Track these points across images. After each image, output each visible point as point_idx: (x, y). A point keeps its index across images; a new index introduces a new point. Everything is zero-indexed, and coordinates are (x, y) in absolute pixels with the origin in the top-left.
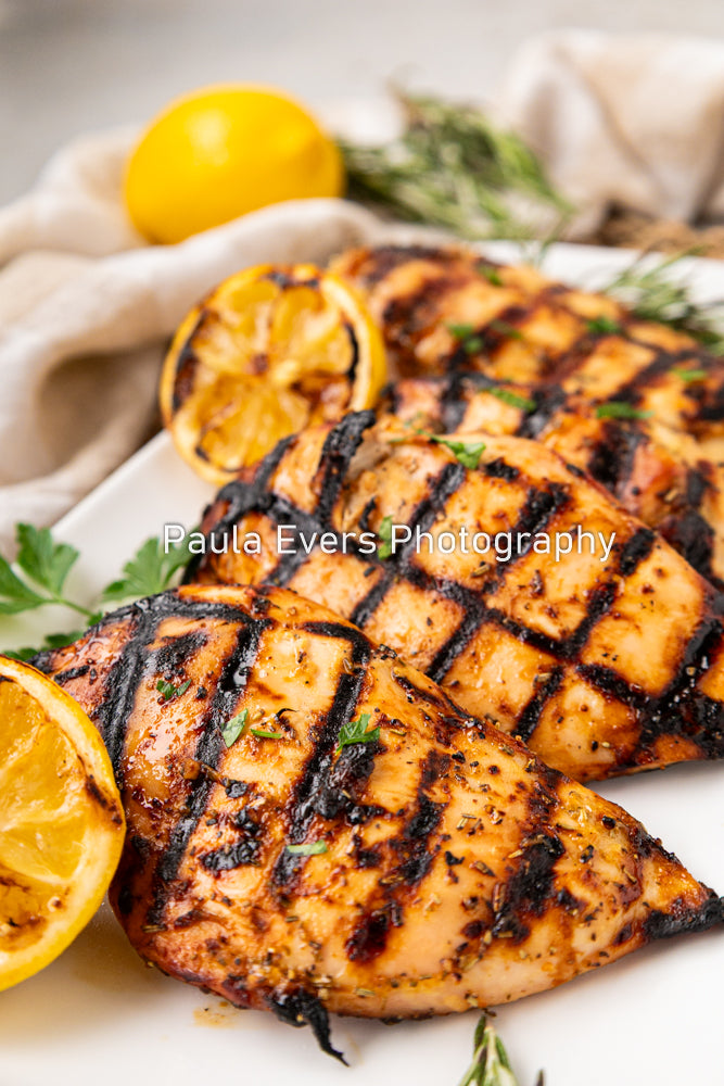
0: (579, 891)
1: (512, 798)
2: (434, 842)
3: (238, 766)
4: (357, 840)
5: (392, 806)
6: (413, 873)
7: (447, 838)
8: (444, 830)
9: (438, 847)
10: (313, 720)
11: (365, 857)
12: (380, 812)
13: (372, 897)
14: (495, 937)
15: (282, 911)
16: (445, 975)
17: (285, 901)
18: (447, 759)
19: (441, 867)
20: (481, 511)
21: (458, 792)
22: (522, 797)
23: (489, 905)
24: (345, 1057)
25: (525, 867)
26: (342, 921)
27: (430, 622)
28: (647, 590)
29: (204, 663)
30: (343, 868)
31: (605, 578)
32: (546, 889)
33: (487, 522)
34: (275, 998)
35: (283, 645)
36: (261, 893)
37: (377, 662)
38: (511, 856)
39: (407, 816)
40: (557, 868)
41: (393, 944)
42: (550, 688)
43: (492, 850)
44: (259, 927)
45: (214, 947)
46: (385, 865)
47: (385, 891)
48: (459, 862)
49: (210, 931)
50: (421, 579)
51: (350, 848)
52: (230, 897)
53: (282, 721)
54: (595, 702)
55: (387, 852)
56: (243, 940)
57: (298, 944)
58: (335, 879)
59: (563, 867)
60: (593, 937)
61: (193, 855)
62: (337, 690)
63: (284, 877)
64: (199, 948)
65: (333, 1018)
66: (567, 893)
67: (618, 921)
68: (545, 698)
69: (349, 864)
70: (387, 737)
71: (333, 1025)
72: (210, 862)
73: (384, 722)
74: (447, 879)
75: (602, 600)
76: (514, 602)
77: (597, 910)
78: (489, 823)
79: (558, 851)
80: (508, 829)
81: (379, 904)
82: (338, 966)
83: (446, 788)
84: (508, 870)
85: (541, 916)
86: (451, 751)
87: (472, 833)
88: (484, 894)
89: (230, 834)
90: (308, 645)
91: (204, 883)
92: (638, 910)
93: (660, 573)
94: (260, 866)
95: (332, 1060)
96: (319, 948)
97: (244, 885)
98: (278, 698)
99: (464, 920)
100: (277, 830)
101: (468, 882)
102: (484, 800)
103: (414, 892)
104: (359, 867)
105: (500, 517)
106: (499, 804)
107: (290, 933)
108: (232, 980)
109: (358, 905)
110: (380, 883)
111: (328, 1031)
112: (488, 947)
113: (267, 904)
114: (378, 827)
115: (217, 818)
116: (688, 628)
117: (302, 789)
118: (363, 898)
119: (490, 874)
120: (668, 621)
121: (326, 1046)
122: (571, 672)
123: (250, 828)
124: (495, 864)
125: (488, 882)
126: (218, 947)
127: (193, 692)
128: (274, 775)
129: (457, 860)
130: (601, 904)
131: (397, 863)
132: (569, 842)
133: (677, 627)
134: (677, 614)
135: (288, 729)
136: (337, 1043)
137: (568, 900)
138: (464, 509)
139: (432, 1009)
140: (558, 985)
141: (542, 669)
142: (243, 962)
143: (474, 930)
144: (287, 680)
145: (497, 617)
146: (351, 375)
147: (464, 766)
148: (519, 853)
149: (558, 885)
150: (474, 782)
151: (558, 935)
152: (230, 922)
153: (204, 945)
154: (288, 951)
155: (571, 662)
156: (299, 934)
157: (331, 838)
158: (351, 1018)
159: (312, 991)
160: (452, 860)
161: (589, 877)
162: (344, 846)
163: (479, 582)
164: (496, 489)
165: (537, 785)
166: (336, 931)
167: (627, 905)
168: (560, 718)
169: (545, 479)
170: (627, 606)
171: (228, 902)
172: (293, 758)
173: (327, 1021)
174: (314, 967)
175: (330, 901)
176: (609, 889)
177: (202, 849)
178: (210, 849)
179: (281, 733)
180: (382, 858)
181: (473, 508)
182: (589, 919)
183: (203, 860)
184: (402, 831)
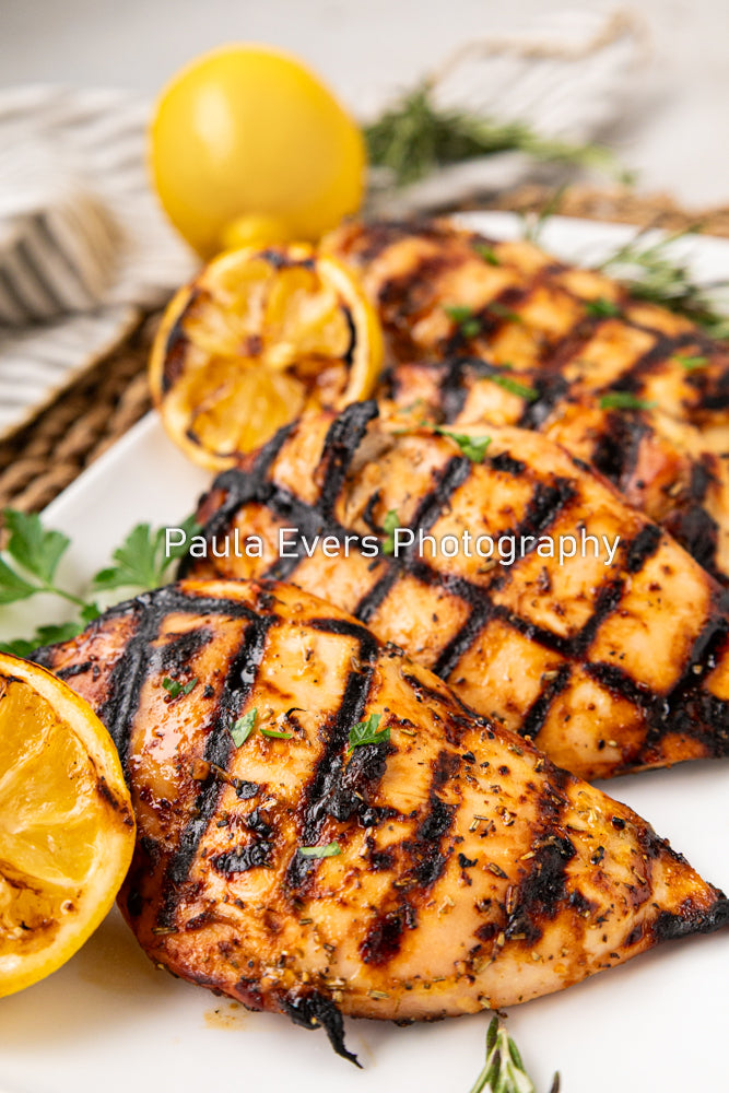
0: (590, 893)
1: (523, 799)
2: (447, 844)
3: (248, 767)
4: (371, 842)
5: (404, 808)
6: (427, 875)
7: (459, 839)
8: (457, 832)
9: (451, 849)
10: (322, 719)
11: (378, 859)
12: (393, 814)
13: (386, 900)
14: (508, 939)
15: (296, 913)
16: (458, 977)
17: (299, 904)
18: (457, 760)
19: (454, 869)
20: (487, 506)
21: (468, 792)
22: (532, 797)
23: (502, 907)
24: (359, 1059)
25: (537, 869)
26: (356, 923)
27: (435, 618)
28: (655, 588)
29: (211, 661)
30: (357, 870)
31: (611, 575)
32: (559, 891)
33: (494, 517)
34: (289, 1001)
35: (290, 642)
36: (274, 895)
37: (385, 660)
38: (523, 858)
39: (420, 817)
40: (567, 870)
41: (407, 946)
42: (556, 687)
43: (504, 852)
44: (273, 930)
45: (226, 950)
46: (399, 868)
47: (398, 893)
48: (472, 864)
49: (223, 933)
50: (426, 574)
51: (363, 850)
52: (243, 900)
53: (292, 720)
54: (602, 700)
55: (400, 854)
56: (256, 942)
57: (311, 947)
58: (348, 881)
59: (574, 869)
60: (605, 939)
61: (204, 857)
62: (346, 689)
63: (298, 879)
64: (211, 950)
65: (346, 1020)
66: (579, 895)
67: (628, 923)
68: (552, 695)
69: (362, 867)
70: (398, 738)
71: (346, 1028)
72: (221, 864)
73: (393, 722)
74: (462, 881)
75: (609, 597)
76: (521, 598)
77: (608, 911)
78: (501, 825)
79: (569, 853)
80: (519, 831)
81: (393, 906)
82: (352, 969)
83: (457, 789)
84: (520, 871)
85: (553, 918)
86: (461, 752)
87: (484, 835)
88: (497, 896)
89: (241, 836)
90: (314, 643)
91: (216, 886)
92: (648, 912)
93: (667, 570)
94: (272, 868)
95: (346, 1061)
96: (333, 951)
97: (257, 887)
98: (287, 697)
99: (478, 922)
100: (290, 832)
101: (482, 884)
102: (495, 801)
103: (427, 894)
104: (373, 870)
105: (507, 512)
106: (510, 806)
107: (303, 936)
108: (246, 982)
109: (372, 908)
110: (393, 886)
111: (343, 1034)
112: (501, 949)
113: (280, 907)
114: (391, 829)
115: (228, 820)
116: (695, 625)
117: (313, 790)
118: (376, 901)
119: (503, 876)
120: (675, 619)
121: (340, 1049)
122: (578, 670)
123: (262, 831)
124: (507, 867)
125: (501, 884)
126: (231, 950)
127: (200, 691)
128: (285, 776)
129: (470, 861)
130: (612, 906)
131: (410, 866)
132: (580, 843)
133: (684, 626)
134: (684, 612)
135: (298, 729)
136: (350, 1045)
137: (580, 902)
138: (470, 503)
139: (444, 1011)
140: (569, 985)
141: (549, 667)
142: (256, 965)
143: (487, 933)
144: (296, 678)
145: (503, 614)
146: (348, 360)
147: (474, 767)
148: (531, 855)
149: (570, 886)
150: (485, 783)
151: (570, 937)
152: (243, 925)
153: (217, 947)
154: (302, 954)
155: (578, 660)
156: (313, 937)
157: (344, 840)
158: (363, 1020)
159: (326, 994)
160: (465, 862)
161: (600, 879)
162: (358, 849)
163: (485, 578)
164: (502, 484)
165: (546, 786)
166: (350, 934)
167: (637, 907)
168: (567, 716)
169: (551, 474)
170: (635, 604)
171: (241, 905)
172: (303, 758)
173: (342, 1023)
174: (327, 970)
175: (344, 904)
176: (620, 891)
177: (213, 851)
178: (221, 851)
179: (291, 733)
180: (395, 860)
181: (479, 503)
182: (601, 921)
183: (214, 862)
184: (415, 833)
